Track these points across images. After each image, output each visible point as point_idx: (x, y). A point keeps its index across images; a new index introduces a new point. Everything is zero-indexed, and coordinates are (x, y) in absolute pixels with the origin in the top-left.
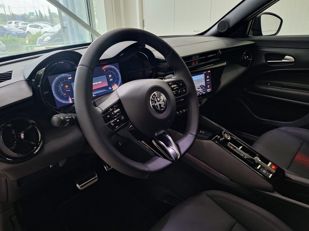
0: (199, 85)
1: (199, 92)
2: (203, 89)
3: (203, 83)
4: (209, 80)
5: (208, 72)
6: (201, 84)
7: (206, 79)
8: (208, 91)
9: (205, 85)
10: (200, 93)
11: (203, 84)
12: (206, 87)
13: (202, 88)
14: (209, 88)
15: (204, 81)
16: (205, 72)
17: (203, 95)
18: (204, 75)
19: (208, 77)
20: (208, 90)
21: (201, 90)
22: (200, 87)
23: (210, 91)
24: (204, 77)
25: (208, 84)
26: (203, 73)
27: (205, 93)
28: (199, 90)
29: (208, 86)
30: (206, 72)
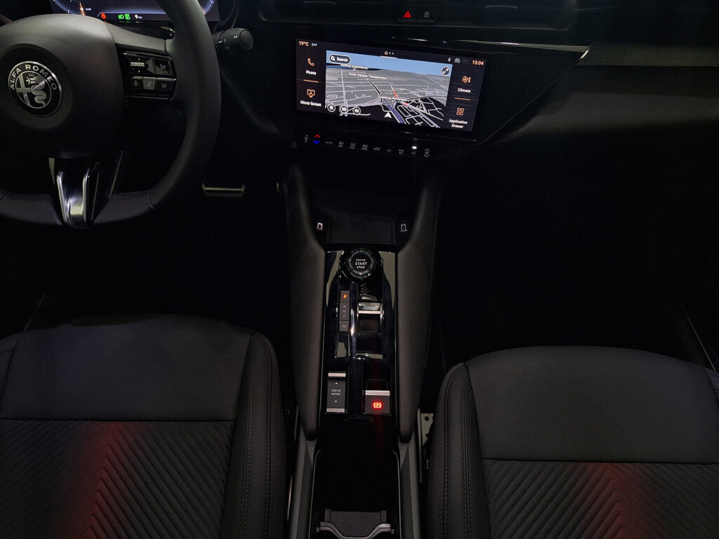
0: (420, 94)
1: (413, 114)
2: (431, 112)
3: (437, 91)
4: (470, 91)
5: (475, 62)
6: (428, 93)
7: (455, 82)
8: (453, 126)
9: (444, 103)
10: (419, 119)
11: (441, 95)
12: (449, 110)
13: (428, 107)
14: (460, 118)
15: (447, 88)
16: (457, 60)
17: (425, 127)
18: (449, 67)
19: (466, 79)
20: (457, 121)
21: (425, 111)
22: (420, 101)
23: (461, 127)
24: (447, 73)
25: (461, 104)
26: (449, 60)
27: (437, 126)
28: (416, 108)
29: (460, 111)
30: (464, 61)
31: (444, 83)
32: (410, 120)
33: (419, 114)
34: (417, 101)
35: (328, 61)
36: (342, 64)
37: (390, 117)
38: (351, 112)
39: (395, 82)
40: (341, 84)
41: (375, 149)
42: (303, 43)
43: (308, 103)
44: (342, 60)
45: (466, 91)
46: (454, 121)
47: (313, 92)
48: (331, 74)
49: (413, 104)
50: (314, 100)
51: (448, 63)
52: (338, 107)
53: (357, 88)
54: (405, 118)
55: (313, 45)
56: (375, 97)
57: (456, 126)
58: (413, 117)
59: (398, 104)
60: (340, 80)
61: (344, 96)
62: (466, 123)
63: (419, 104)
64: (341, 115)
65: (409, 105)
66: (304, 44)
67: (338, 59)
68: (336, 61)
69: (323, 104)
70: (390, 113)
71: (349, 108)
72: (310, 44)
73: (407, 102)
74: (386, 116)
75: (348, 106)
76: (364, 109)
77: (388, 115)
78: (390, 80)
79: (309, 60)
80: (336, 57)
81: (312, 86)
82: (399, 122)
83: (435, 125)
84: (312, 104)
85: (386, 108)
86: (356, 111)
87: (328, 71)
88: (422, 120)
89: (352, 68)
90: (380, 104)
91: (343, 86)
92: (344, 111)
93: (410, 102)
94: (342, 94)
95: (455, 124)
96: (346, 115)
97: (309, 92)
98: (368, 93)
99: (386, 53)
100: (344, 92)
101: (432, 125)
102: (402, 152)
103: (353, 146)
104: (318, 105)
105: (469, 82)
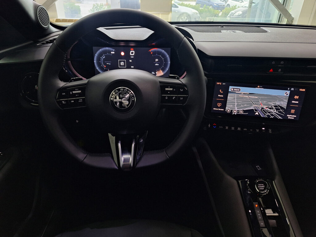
0: (274, 104)
1: (269, 113)
2: (278, 112)
3: (282, 103)
4: (298, 102)
5: (301, 90)
6: (278, 103)
7: (291, 98)
8: (289, 118)
9: (285, 108)
10: (272, 115)
11: (284, 104)
12: (287, 111)
13: (277, 109)
14: (292, 114)
15: (287, 101)
16: (292, 89)
17: (275, 118)
18: (288, 92)
19: (296, 97)
20: (291, 116)
21: (275, 111)
22: (273, 107)
23: (293, 118)
24: (287, 94)
25: (293, 108)
26: (289, 89)
27: (281, 118)
28: (271, 110)
29: (293, 111)
30: (296, 89)
31: (285, 99)
32: (268, 116)
33: (272, 113)
34: (272, 107)
35: (230, 90)
36: (236, 92)
37: (258, 114)
38: (238, 112)
39: (262, 99)
40: (235, 100)
41: (244, 129)
42: (218, 83)
43: (217, 109)
44: (237, 90)
46: (290, 116)
47: (220, 104)
49: (270, 108)
50: (220, 108)
52: (232, 111)
53: (243, 102)
54: (265, 115)
55: (223, 84)
56: (251, 105)
57: (291, 118)
58: (269, 114)
59: (262, 108)
60: (235, 98)
61: (236, 106)
62: (296, 116)
63: (273, 108)
64: (233, 114)
65: (268, 109)
67: (235, 90)
68: (234, 90)
69: (225, 109)
70: (258, 113)
71: (238, 111)
72: (222, 84)
73: (267, 108)
74: (256, 114)
75: (237, 110)
76: (245, 111)
77: (257, 113)
78: (259, 98)
79: (220, 90)
80: (234, 89)
81: (220, 102)
82: (262, 116)
83: (280, 117)
84: (219, 109)
85: (256, 110)
86: (241, 112)
87: (229, 95)
88: (274, 116)
89: (241, 93)
90: (253, 108)
91: (236, 101)
92: (235, 112)
93: (268, 107)
94: (235, 105)
95: (290, 117)
96: (236, 114)
97: (218, 104)
98: (247, 104)
99: (259, 86)
100: (236, 104)
101: (279, 117)
102: (258, 130)
103: (233, 128)
104: (222, 110)
105: (298, 98)
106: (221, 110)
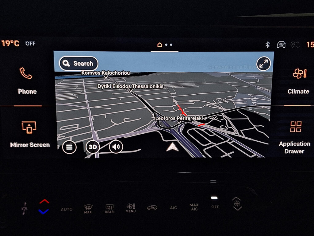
0: (224, 105)
1: (215, 139)
2: (246, 133)
4: (307, 92)
6: (238, 103)
7: (281, 79)
8: (287, 152)
9: (267, 116)
11: (261, 103)
12: (276, 125)
13: (239, 125)
14: (296, 138)
15: (269, 91)
16: (281, 44)
17: (239, 160)
18: (269, 56)
19: (300, 73)
20: (292, 144)
21: (235, 132)
22: (225, 117)
23: (301, 152)
24: (266, 66)
25: (296, 115)
26: (268, 45)
27: (260, 156)
28: (221, 130)
29: (296, 126)
30: (293, 43)
31: (262, 83)
32: (212, 151)
33: (226, 139)
34: (220, 118)
35: (58, 68)
36: (83, 72)
37: (176, 149)
38: (106, 149)
39: (179, 91)
40: (85, 105)
42: (8, 43)
43: (25, 145)
44: (83, 64)
45: (302, 92)
46: (288, 144)
47: (32, 125)
48: (64, 91)
49: (215, 124)
50: (35, 138)
51: (265, 49)
52: (81, 145)
53: (114, 108)
54: (201, 148)
55: (28, 43)
56: (146, 121)
57: (293, 152)
58: (216, 145)
59: (188, 126)
60: (81, 98)
61: (91, 125)
62: (309, 144)
63: (224, 123)
64: (89, 157)
65: (206, 126)
66: (12, 45)
67: (76, 63)
68: (72, 67)
69: (54, 142)
70: (176, 144)
71: (102, 144)
72: (22, 43)
73: (203, 122)
74: (169, 149)
75: (98, 140)
76: (128, 143)
77: (172, 147)
78: (171, 89)
79: (22, 70)
80: (71, 60)
81: (29, 115)
82: (193, 157)
83: (255, 154)
84: (32, 145)
85: (168, 136)
86: (114, 147)
87: (59, 84)
88: (234, 149)
89: (102, 77)
90: (156, 130)
91: (88, 108)
92: (93, 151)
93: (208, 120)
94: (87, 122)
95: (290, 148)
96: (97, 155)
97: (26, 125)
98: (132, 115)
99: (160, 45)
100: (91, 117)
101: (251, 154)
102: (194, 207)
103: (109, 209)
104: (44, 145)
105: (305, 76)
106: (41, 145)
